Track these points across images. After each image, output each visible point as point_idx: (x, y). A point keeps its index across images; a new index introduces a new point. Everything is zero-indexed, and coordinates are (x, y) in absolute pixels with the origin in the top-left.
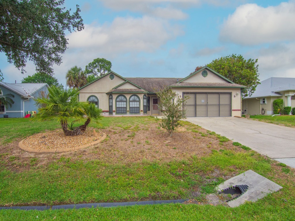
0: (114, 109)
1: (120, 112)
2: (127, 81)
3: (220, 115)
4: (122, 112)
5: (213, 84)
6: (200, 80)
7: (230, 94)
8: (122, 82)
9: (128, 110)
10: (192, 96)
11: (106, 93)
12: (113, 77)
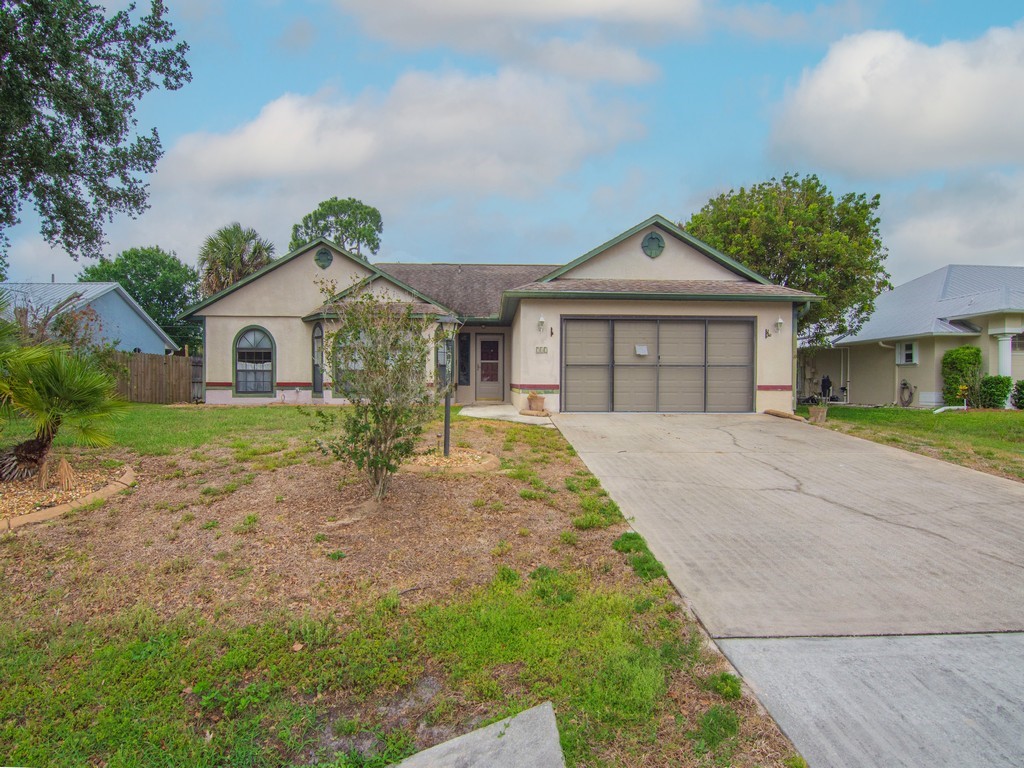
0: (327, 379)
2: (377, 276)
3: (708, 407)
5: (685, 285)
6: (635, 269)
7: (751, 323)
8: (362, 276)
10: (599, 332)
11: (303, 319)
12: (330, 260)
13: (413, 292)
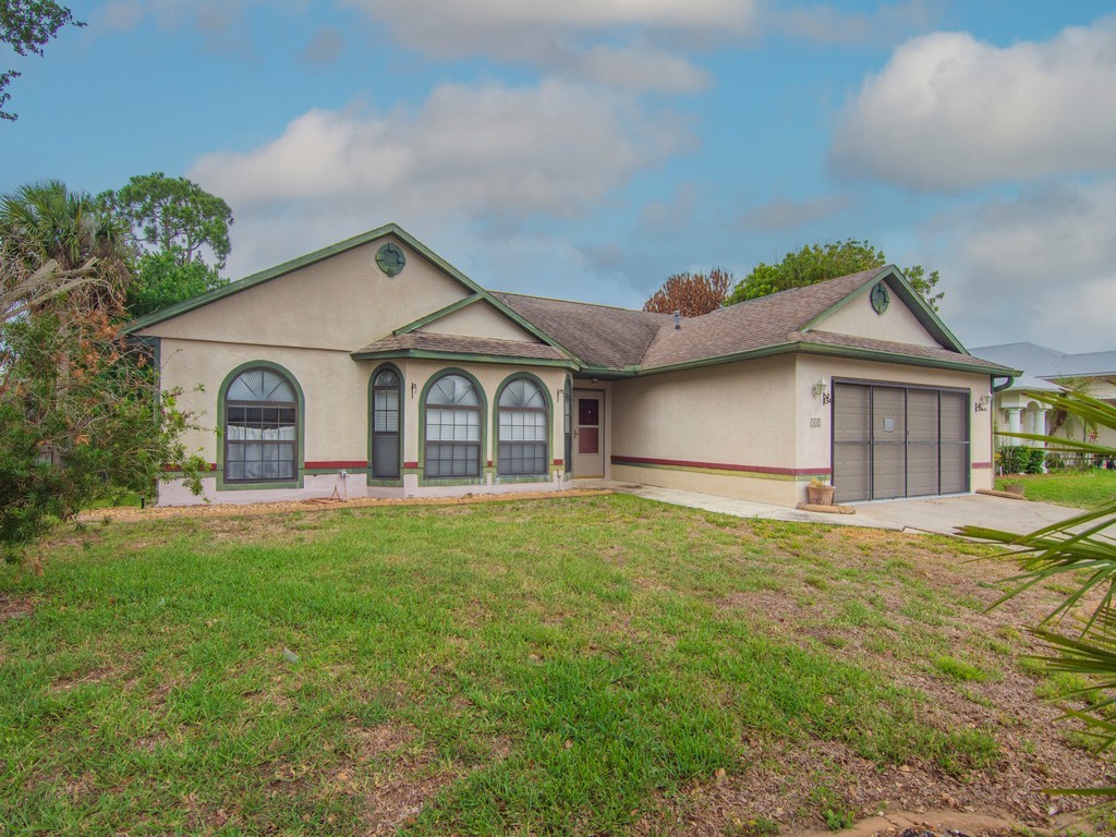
0: (411, 452)
1: (445, 468)
2: (478, 297)
3: (942, 488)
4: (459, 468)
5: (906, 348)
7: (965, 396)
8: (453, 297)
9: (489, 458)
11: (357, 357)
12: (401, 264)
13: (529, 326)
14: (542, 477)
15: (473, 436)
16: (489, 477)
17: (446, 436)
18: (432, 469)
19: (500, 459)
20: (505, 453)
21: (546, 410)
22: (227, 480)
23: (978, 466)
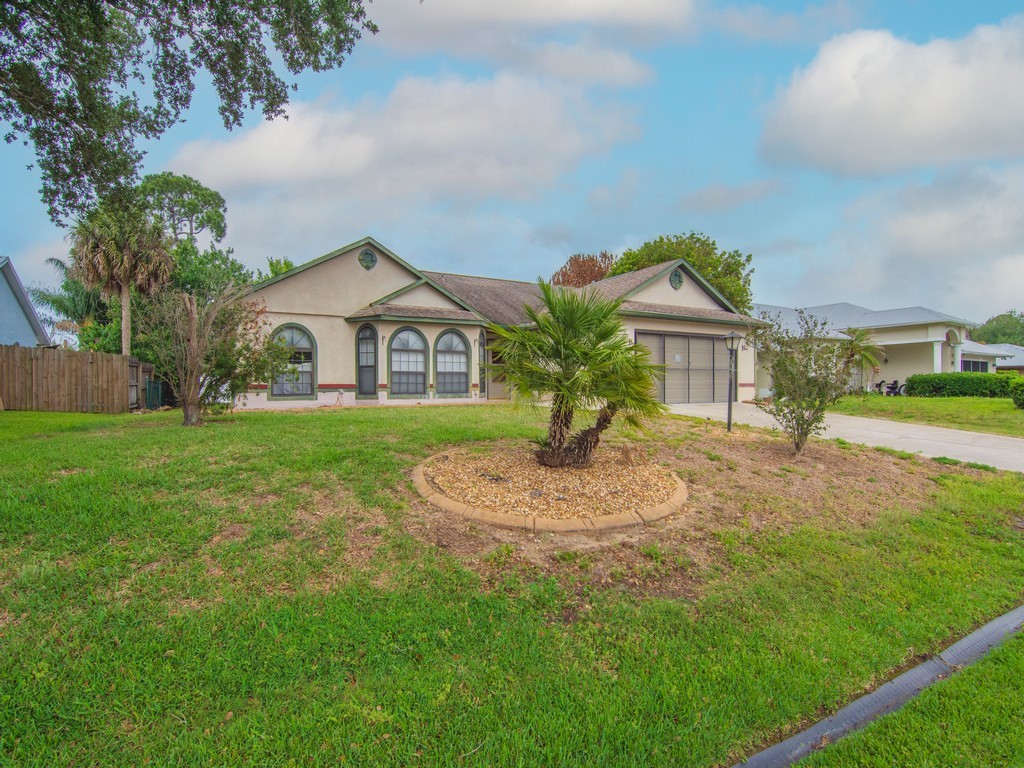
0: (383, 378)
1: (404, 388)
2: (423, 281)
3: (715, 399)
4: (412, 388)
6: (667, 297)
8: (408, 281)
9: (431, 382)
10: (656, 344)
11: (347, 320)
12: (374, 261)
13: (455, 299)
14: (465, 395)
15: (421, 369)
16: (431, 394)
17: (404, 369)
18: (396, 388)
19: (438, 383)
20: (441, 380)
21: (467, 353)
22: (273, 395)
23: (743, 385)
